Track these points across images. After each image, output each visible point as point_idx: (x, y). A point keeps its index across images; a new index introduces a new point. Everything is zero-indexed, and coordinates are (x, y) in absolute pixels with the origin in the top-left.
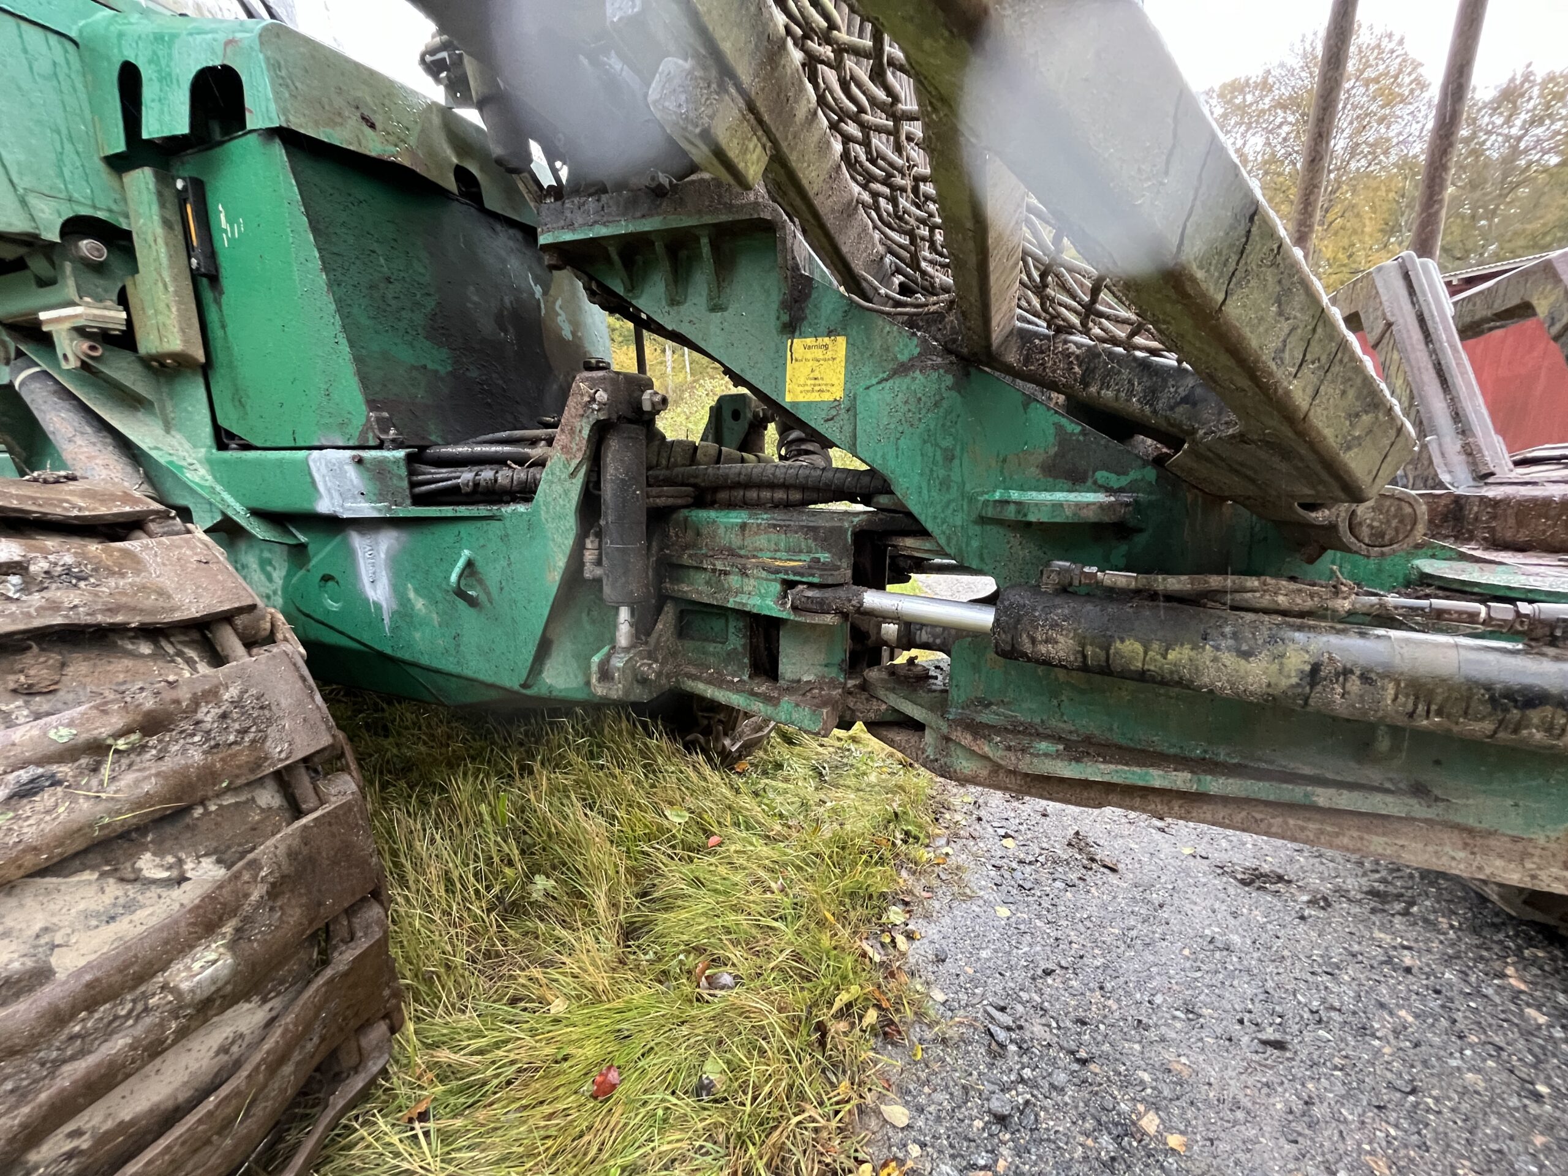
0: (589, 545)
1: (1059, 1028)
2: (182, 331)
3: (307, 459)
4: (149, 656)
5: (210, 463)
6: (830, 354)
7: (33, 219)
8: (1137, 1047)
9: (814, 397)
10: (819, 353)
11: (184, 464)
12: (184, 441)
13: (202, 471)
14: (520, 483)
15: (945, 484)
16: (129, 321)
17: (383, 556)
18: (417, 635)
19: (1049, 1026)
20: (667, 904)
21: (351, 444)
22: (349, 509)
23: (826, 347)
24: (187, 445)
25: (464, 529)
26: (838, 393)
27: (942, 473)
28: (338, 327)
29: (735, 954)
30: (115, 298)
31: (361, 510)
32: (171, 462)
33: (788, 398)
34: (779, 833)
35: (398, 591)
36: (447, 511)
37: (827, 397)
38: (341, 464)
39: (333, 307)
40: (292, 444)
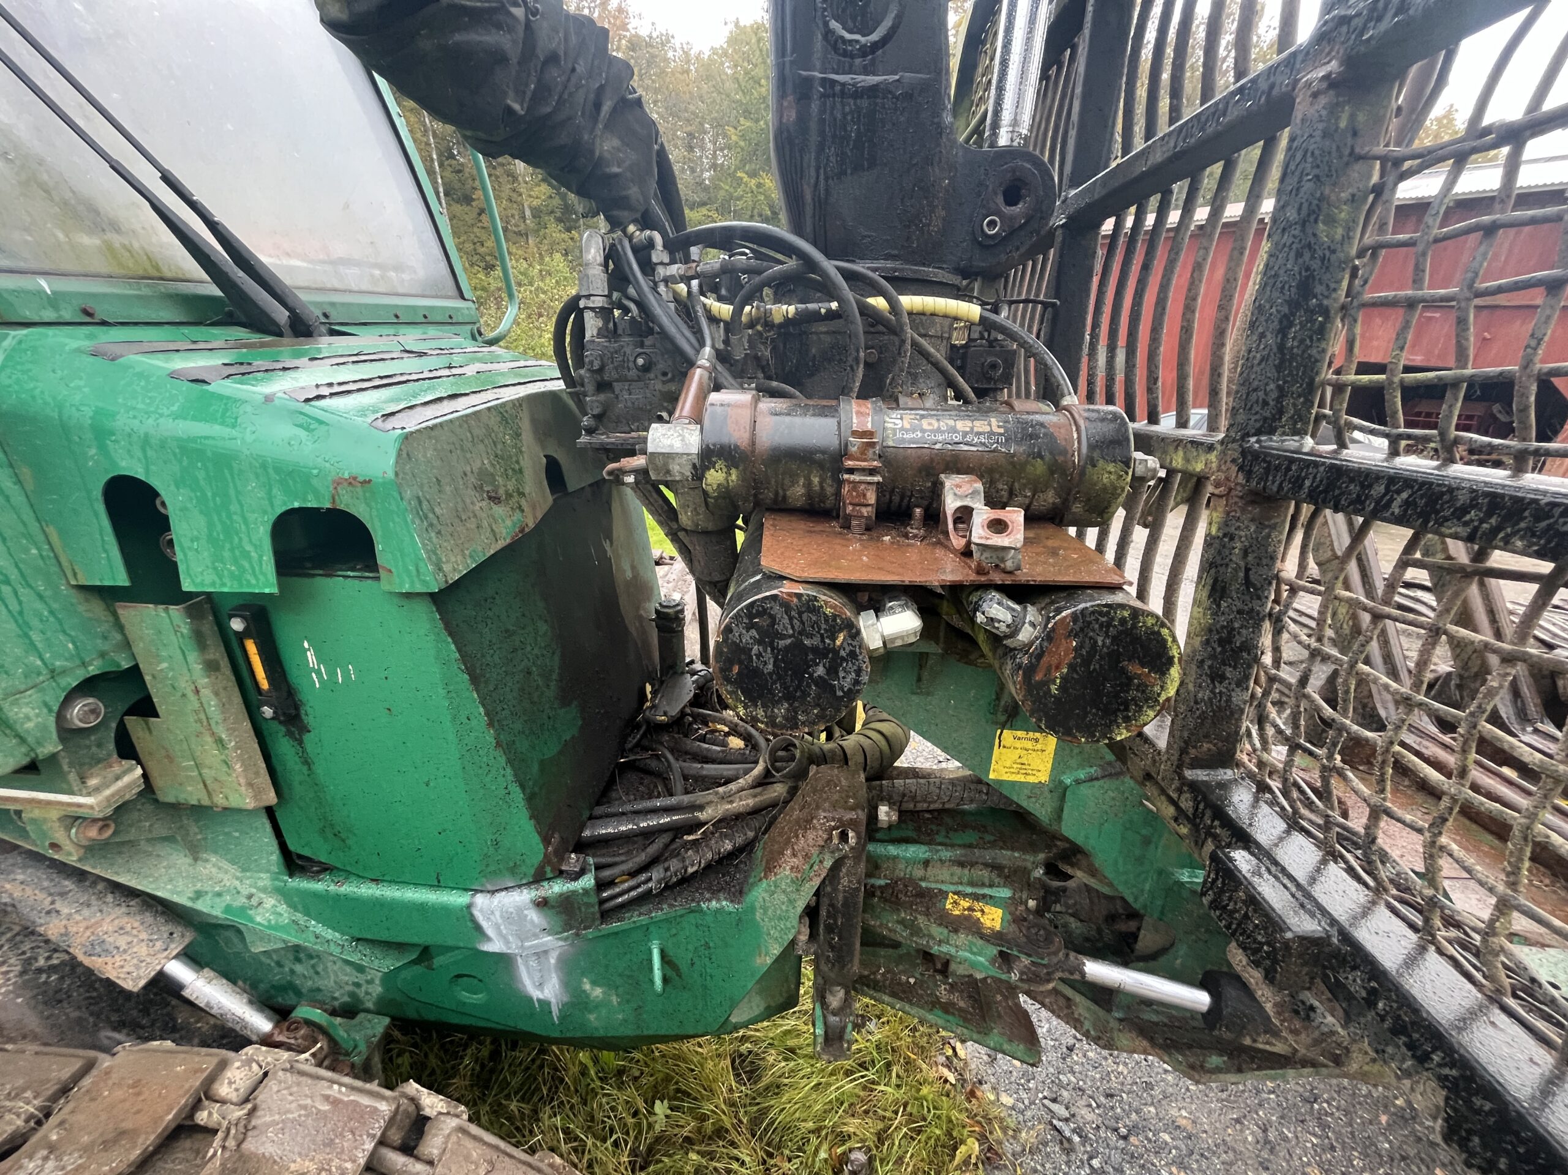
1: (1098, 1106)
3: (469, 906)
5: (284, 894)
6: (1039, 746)
8: (1152, 1109)
9: (1020, 778)
10: (1029, 745)
11: (242, 901)
12: (225, 865)
13: (270, 902)
15: (1140, 860)
18: (592, 1017)
19: (1090, 1106)
21: (526, 879)
22: (530, 947)
23: (1037, 740)
26: (1044, 777)
27: (1137, 852)
28: (511, 778)
31: (544, 944)
33: (992, 776)
35: (569, 983)
36: (642, 920)
37: (1031, 779)
38: (520, 910)
39: (502, 760)
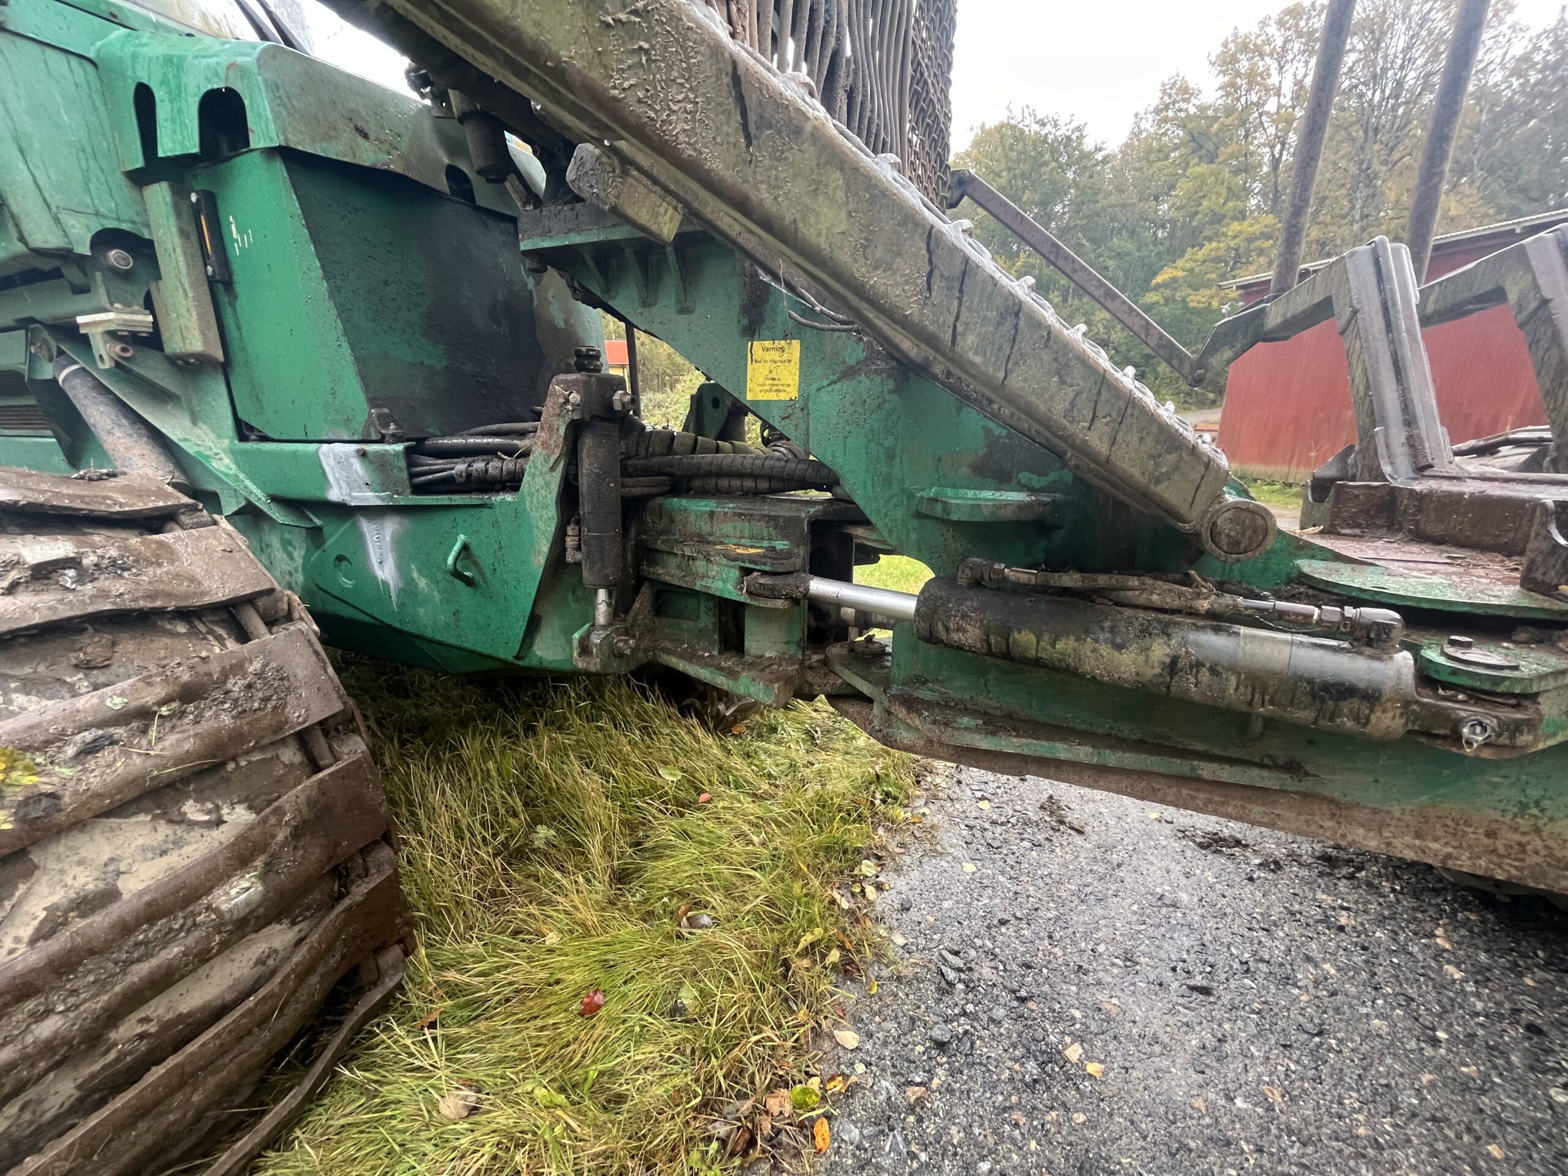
0: (570, 532)
1: (1005, 970)
2: (202, 332)
3: (317, 451)
4: (184, 634)
5: (233, 453)
6: (786, 356)
7: (66, 235)
8: (1074, 989)
9: (772, 396)
10: (776, 355)
11: (208, 453)
12: (209, 432)
13: (227, 461)
14: (509, 473)
15: (888, 480)
16: (155, 323)
17: (388, 539)
18: (421, 611)
19: (996, 968)
20: (658, 853)
21: (356, 438)
22: (357, 498)
23: (782, 349)
24: (212, 436)
25: (459, 515)
26: (793, 393)
27: (884, 470)
28: (341, 332)
29: (715, 899)
30: (141, 301)
31: (365, 498)
32: (198, 453)
33: (749, 398)
34: (766, 792)
35: (402, 569)
36: (443, 499)
37: (783, 397)
38: (347, 456)
39: (334, 312)
40: (304, 438)
